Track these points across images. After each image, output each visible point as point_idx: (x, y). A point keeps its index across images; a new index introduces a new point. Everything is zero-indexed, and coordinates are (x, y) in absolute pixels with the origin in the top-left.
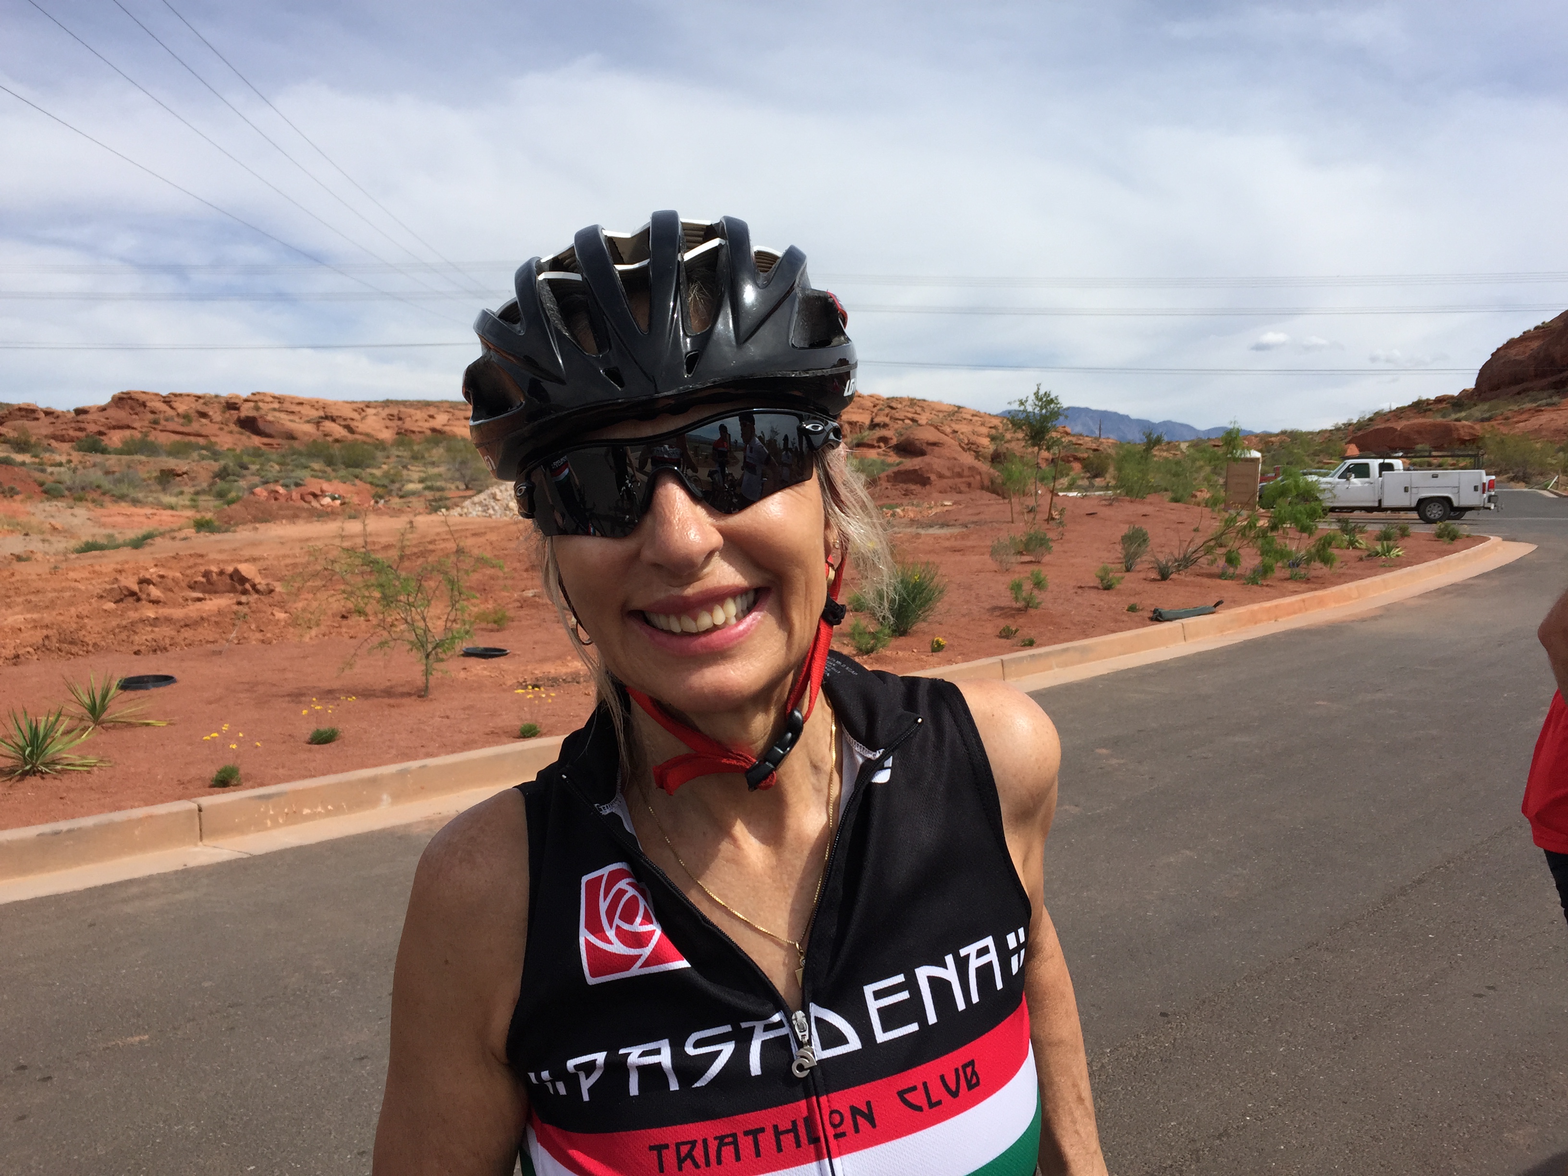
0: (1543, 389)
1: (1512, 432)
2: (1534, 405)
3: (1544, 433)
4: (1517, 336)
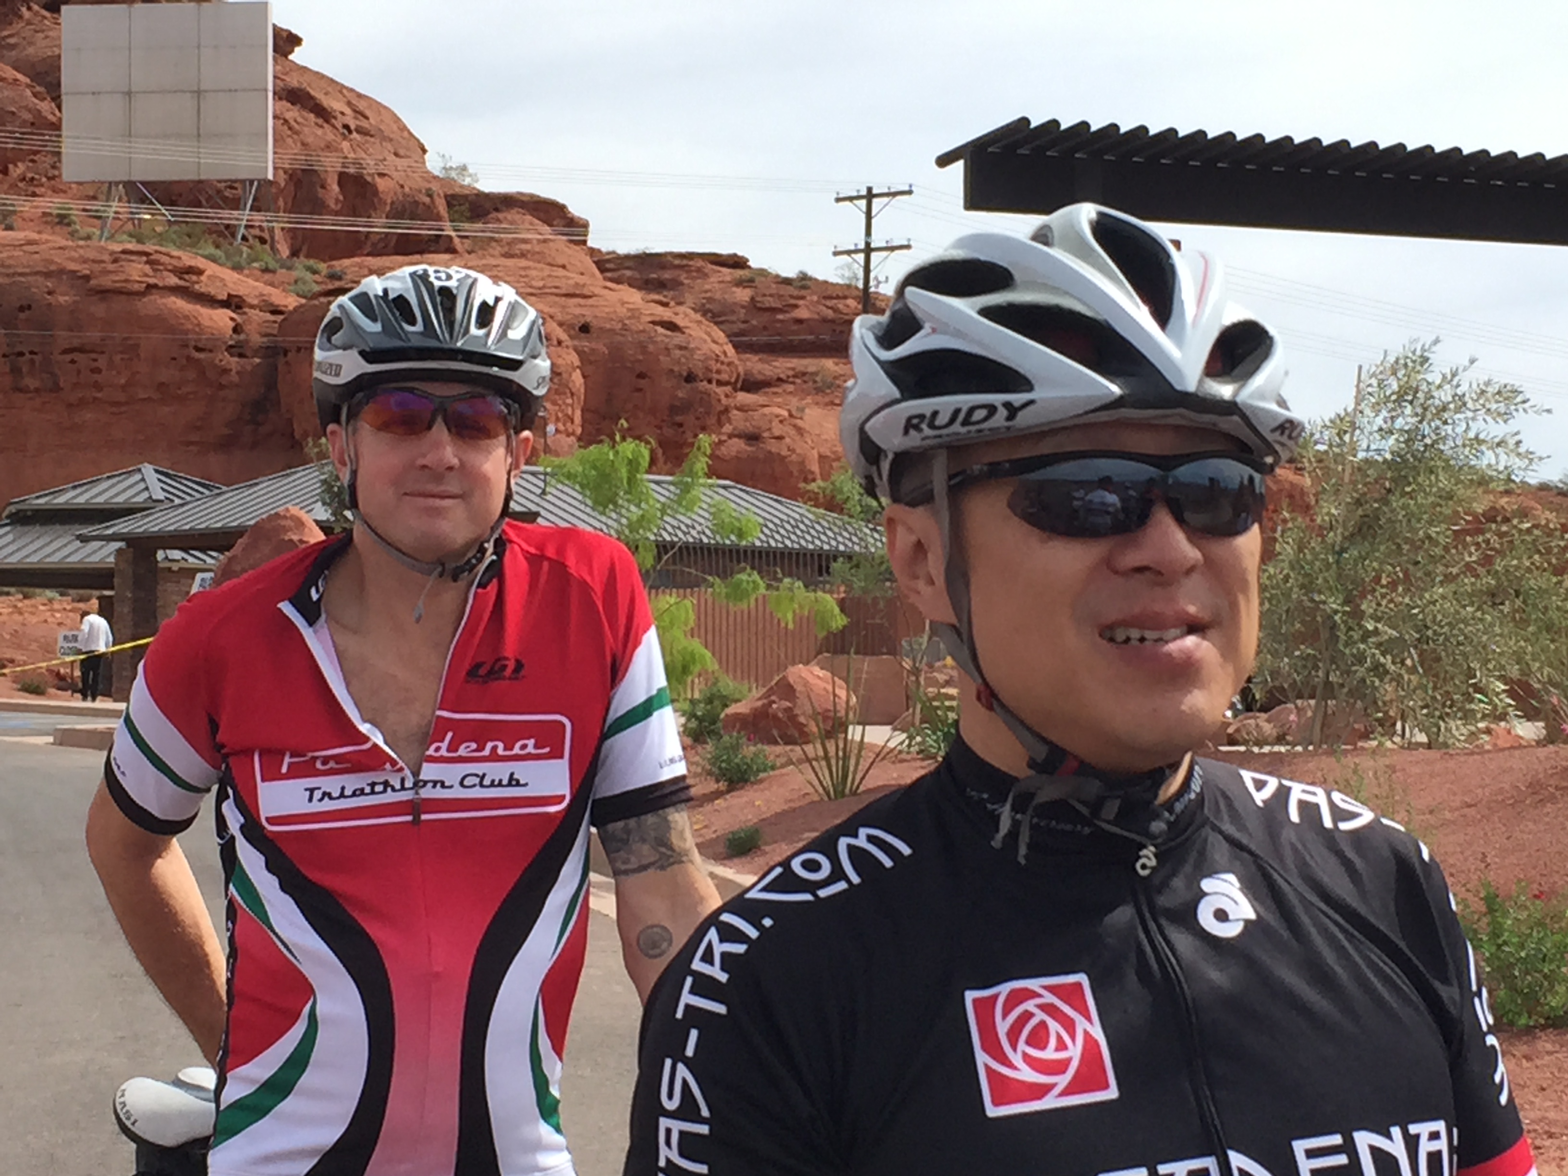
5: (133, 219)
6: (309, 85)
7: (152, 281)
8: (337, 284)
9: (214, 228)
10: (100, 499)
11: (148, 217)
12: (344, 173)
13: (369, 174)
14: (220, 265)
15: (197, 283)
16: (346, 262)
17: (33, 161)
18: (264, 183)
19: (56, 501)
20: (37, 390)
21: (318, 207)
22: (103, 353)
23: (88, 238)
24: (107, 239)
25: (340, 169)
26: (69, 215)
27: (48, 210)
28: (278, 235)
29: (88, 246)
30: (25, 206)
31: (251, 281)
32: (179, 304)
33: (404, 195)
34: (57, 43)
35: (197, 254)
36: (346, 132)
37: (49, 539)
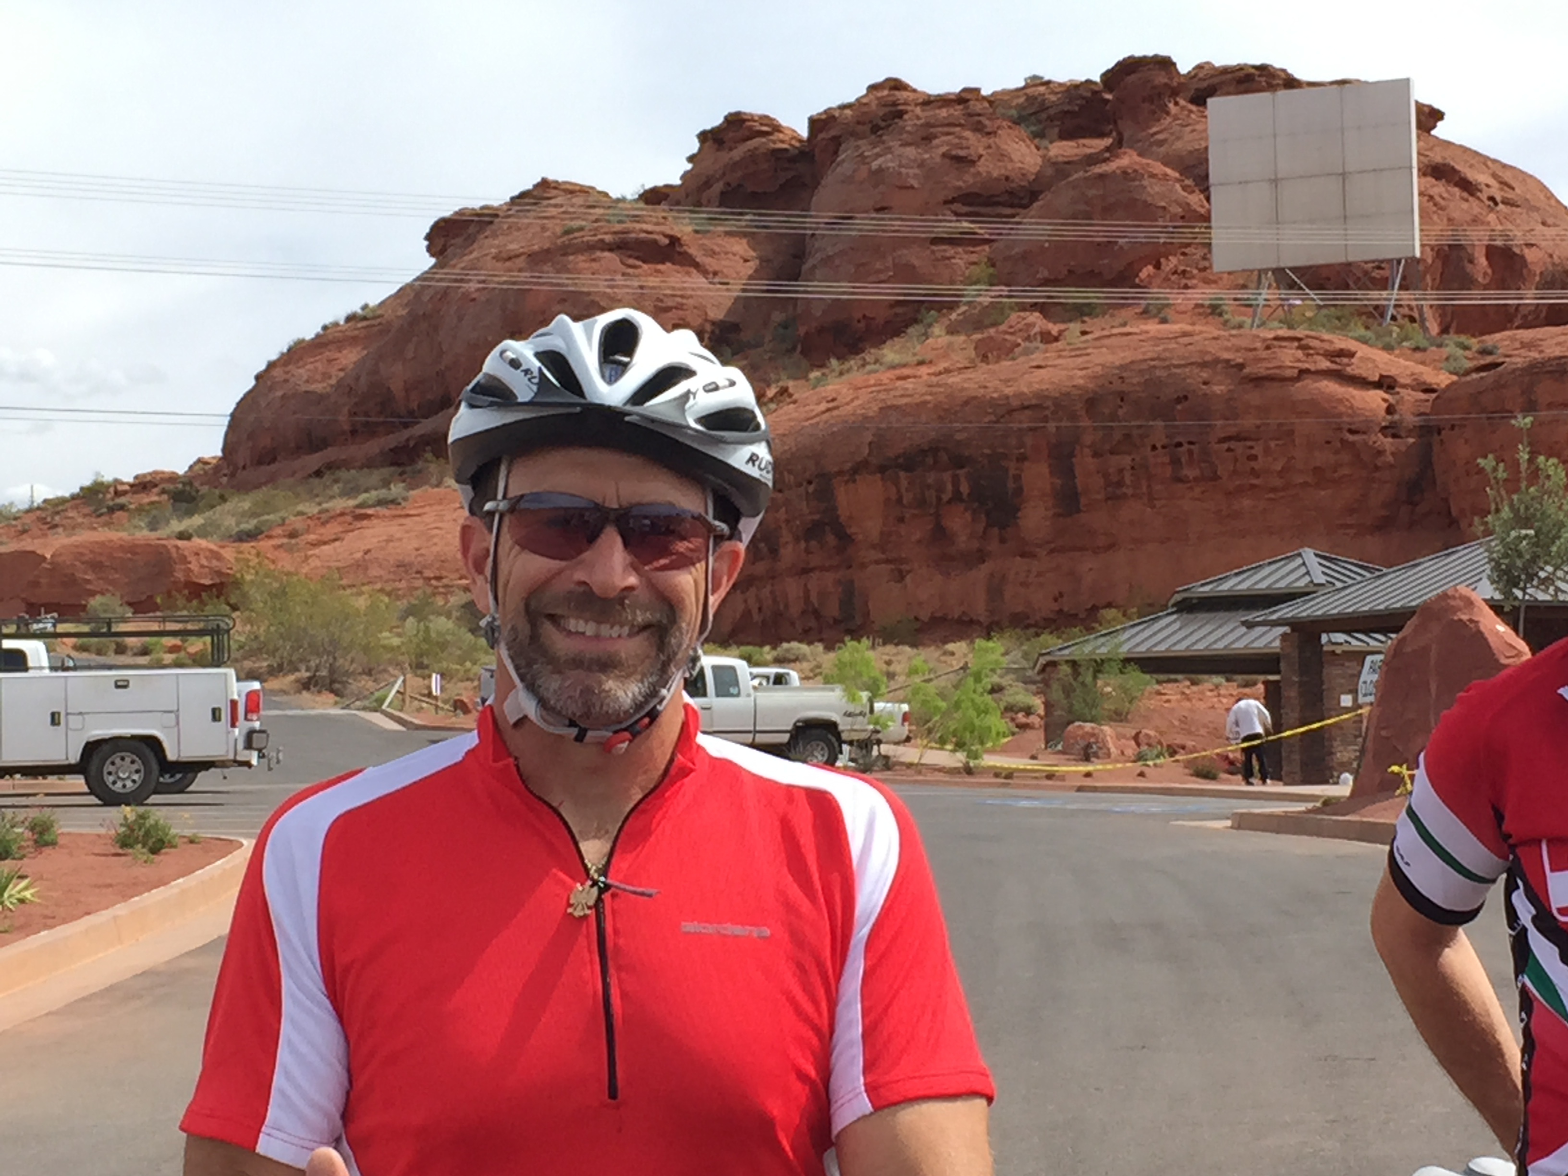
0: (369, 464)
1: (305, 570)
2: (352, 503)
3: (374, 572)
4: (309, 335)
5: (1282, 306)
6: (1453, 159)
7: (1306, 366)
8: (1489, 359)
9: (1365, 310)
10: (1263, 585)
11: (1298, 302)
12: (1493, 246)
13: (1516, 245)
14: (1371, 346)
15: (1349, 365)
16: (1498, 336)
17: (1184, 254)
18: (1412, 261)
19: (1220, 588)
20: (1195, 479)
21: (1467, 282)
22: (1257, 440)
23: (1240, 326)
24: (1258, 326)
25: (1486, 243)
26: (1220, 305)
27: (1200, 302)
28: (1428, 313)
29: (1241, 335)
30: (1179, 299)
31: (1402, 361)
32: (1331, 387)
33: (1554, 264)
34: (1204, 135)
35: (1347, 336)
36: (1491, 204)
37: (1213, 627)
